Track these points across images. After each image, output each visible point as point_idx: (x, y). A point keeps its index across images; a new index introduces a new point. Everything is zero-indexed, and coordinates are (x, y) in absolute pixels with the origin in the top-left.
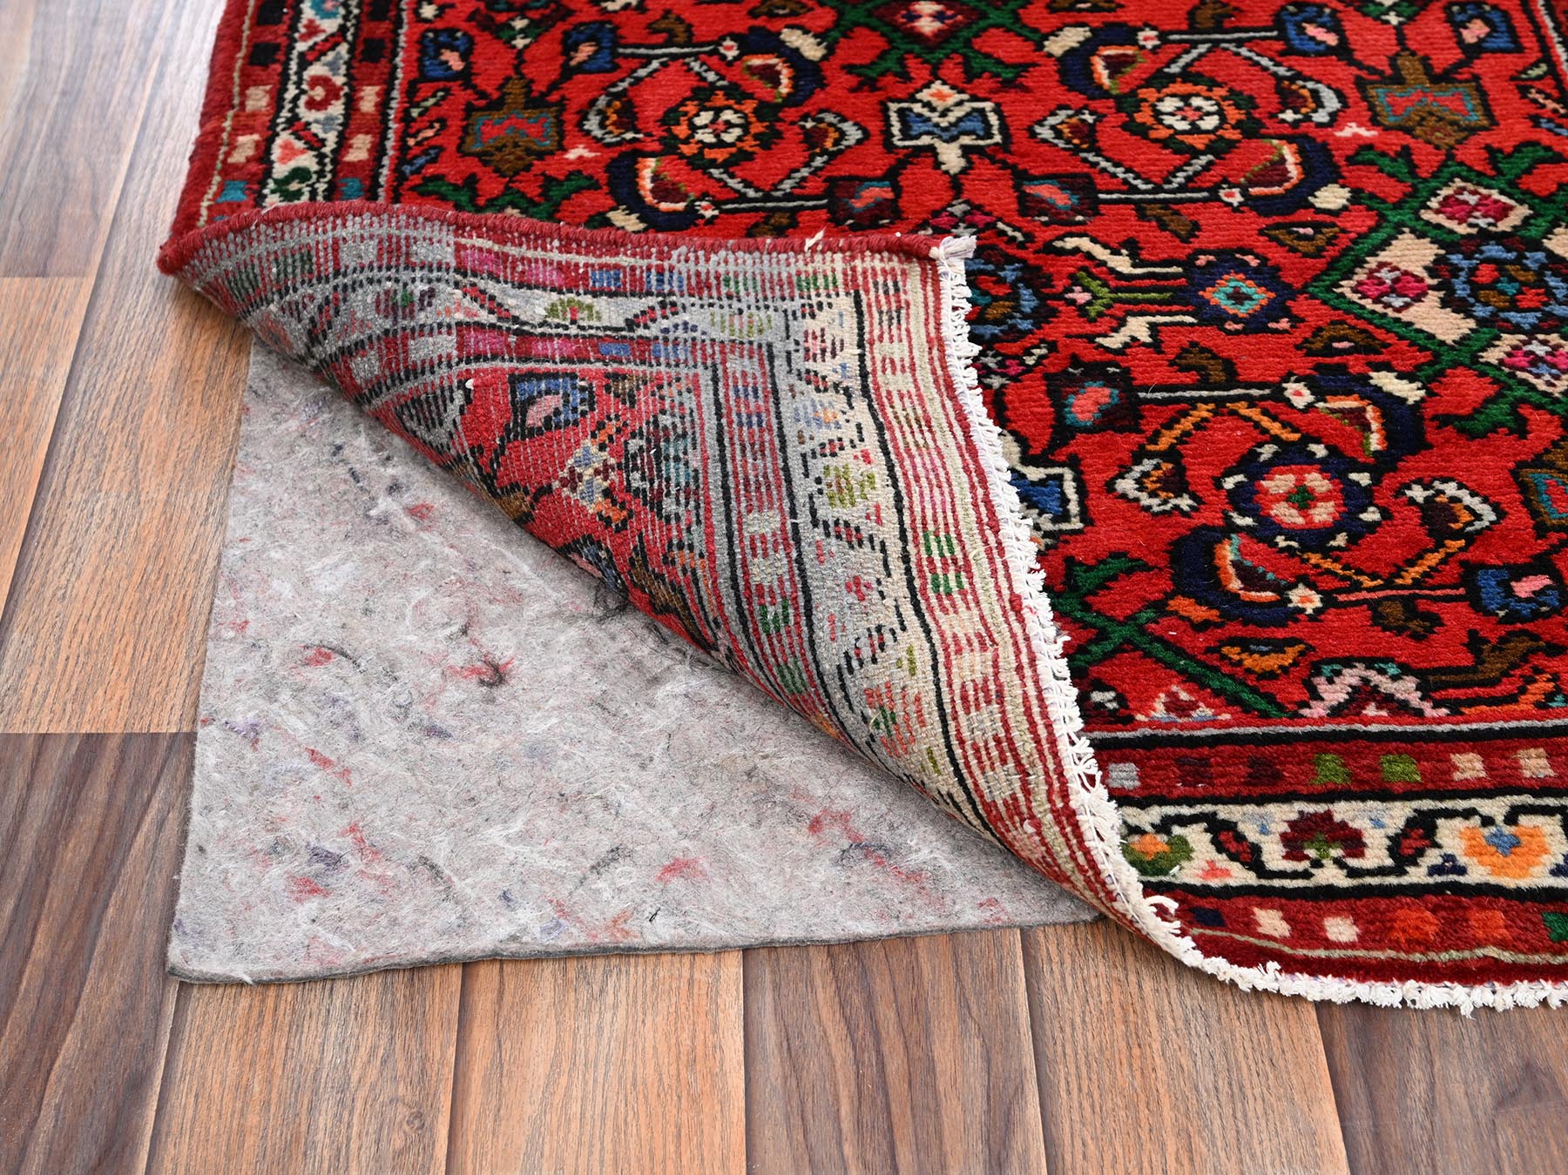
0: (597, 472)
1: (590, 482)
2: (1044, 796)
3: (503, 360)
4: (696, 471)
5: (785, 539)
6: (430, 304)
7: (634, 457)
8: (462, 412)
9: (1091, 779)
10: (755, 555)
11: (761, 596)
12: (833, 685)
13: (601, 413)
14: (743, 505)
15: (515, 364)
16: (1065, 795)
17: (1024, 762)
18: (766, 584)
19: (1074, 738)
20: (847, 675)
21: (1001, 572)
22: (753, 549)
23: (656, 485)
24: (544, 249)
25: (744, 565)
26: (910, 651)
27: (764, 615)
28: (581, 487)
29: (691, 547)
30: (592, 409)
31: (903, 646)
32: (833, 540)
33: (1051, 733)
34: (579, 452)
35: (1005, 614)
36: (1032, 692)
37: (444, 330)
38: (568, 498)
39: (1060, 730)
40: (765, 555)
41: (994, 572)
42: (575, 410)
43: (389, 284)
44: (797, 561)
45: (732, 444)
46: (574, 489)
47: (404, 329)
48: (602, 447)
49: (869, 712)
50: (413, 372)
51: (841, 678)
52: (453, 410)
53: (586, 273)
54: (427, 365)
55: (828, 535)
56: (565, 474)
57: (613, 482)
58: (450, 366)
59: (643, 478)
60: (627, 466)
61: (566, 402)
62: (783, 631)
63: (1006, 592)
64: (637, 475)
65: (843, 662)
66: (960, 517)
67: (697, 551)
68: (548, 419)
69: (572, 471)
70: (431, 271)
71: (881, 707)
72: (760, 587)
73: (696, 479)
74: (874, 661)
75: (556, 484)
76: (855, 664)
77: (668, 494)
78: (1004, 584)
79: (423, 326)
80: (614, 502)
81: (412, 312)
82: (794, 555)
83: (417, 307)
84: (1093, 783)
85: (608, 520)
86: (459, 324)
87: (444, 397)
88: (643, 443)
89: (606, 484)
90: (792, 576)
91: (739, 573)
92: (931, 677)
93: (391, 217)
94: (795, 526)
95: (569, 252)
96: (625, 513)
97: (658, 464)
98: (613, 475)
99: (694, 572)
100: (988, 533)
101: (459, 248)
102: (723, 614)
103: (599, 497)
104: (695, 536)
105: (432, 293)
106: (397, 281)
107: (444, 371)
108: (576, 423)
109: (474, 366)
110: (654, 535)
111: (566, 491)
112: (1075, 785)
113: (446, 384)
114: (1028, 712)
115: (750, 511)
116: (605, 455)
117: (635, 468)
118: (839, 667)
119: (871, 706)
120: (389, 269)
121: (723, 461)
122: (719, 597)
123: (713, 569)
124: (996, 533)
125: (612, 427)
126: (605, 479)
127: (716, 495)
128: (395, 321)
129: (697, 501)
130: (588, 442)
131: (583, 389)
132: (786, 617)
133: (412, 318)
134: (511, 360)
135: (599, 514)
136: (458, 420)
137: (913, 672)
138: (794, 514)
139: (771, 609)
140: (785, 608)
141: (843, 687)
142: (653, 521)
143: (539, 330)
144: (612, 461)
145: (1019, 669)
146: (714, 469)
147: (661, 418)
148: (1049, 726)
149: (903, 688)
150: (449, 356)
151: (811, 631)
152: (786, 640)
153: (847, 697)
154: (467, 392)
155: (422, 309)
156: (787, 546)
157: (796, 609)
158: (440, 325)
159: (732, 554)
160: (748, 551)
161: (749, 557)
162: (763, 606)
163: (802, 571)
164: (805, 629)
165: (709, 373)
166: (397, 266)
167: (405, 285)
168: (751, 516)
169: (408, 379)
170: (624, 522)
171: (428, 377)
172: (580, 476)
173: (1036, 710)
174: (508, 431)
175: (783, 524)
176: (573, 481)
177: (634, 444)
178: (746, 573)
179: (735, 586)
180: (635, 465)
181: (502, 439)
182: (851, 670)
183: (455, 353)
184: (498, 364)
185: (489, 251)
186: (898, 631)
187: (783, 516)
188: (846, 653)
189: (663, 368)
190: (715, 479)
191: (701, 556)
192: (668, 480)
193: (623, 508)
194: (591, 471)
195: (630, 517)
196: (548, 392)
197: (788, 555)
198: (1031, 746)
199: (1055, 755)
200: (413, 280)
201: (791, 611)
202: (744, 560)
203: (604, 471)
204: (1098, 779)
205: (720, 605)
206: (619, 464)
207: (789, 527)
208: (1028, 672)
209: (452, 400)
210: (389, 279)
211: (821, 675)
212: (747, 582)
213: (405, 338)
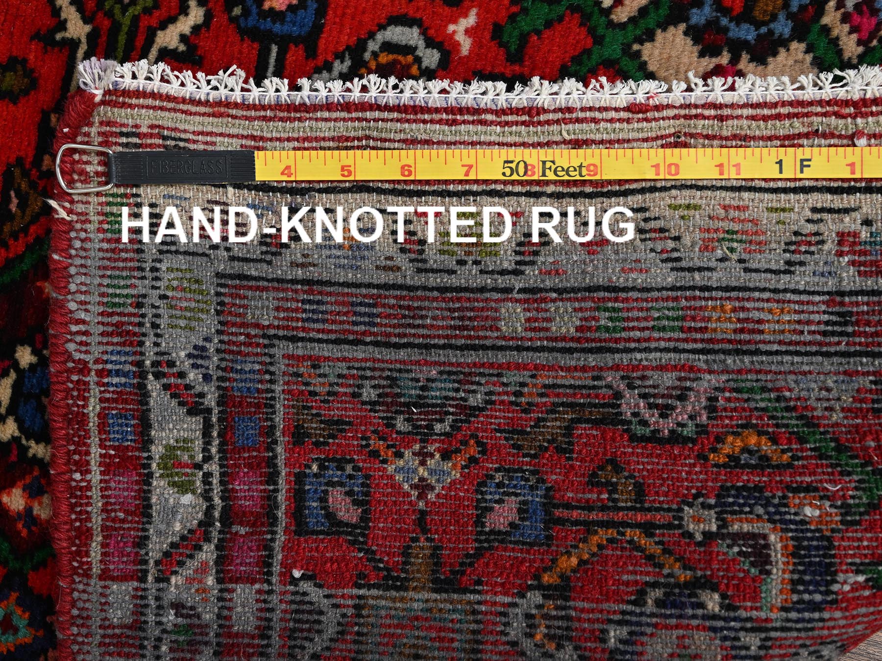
0: (423, 463)
1: (432, 472)
2: (841, 122)
3: (273, 540)
4: (441, 373)
5: (536, 301)
6: (192, 608)
7: (416, 427)
8: (320, 586)
9: (837, 79)
10: (547, 329)
11: (589, 329)
12: (686, 279)
13: (360, 453)
14: (489, 333)
15: (280, 529)
16: (846, 103)
17: (806, 130)
18: (578, 323)
19: (797, 85)
20: (683, 264)
21: (597, 115)
22: (541, 329)
23: (451, 410)
24: (89, 488)
25: (556, 339)
26: (676, 208)
27: (607, 329)
28: (433, 481)
29: (523, 385)
30: (352, 461)
31: (667, 213)
32: (541, 259)
33: (791, 104)
34: (399, 478)
35: (647, 120)
36: (747, 112)
37: (227, 595)
38: (438, 496)
39: (789, 94)
40: (549, 320)
41: (595, 121)
42: (350, 477)
43: (164, 648)
44: (559, 294)
45: (405, 335)
46: (433, 488)
47: (217, 635)
48: (399, 455)
49: (719, 253)
50: (264, 631)
51: (682, 269)
52: (315, 594)
53: (114, 448)
54: (263, 615)
55: (533, 263)
56: (415, 493)
57: (438, 450)
58: (270, 592)
59: (442, 421)
60: (425, 434)
61: (341, 484)
62: (625, 315)
63: (623, 115)
64: (438, 427)
65: (670, 265)
66: (518, 139)
67: (529, 380)
68: (355, 503)
69: (414, 487)
70: (146, 606)
71: (720, 240)
72: (578, 329)
73: (449, 373)
74: (677, 239)
75: (421, 504)
76: (675, 255)
77: (465, 400)
78: (612, 114)
79: (219, 616)
80: (458, 451)
81: (200, 626)
82: (554, 295)
83: (196, 621)
84: (842, 78)
85: (472, 460)
86: (219, 581)
87: (301, 602)
88: (401, 418)
89: (437, 456)
90: (577, 299)
91: (560, 345)
92: (709, 193)
93: (75, 642)
94: (521, 291)
95: (88, 463)
96: (472, 442)
97: (429, 405)
98: (431, 448)
99: (545, 386)
100: (542, 118)
101: (105, 575)
102: (593, 368)
103: (447, 466)
104: (511, 379)
105: (178, 606)
106: (159, 639)
107: (275, 598)
108: (367, 477)
109: (276, 569)
110: (499, 417)
111: (431, 496)
112: (841, 93)
113: (289, 597)
114: (765, 118)
115: (498, 329)
116: (407, 454)
117: (430, 427)
118: (672, 269)
119: (713, 249)
120: (142, 647)
121: (427, 347)
122: (576, 369)
123: (551, 368)
124: (545, 111)
125: (375, 443)
126: (432, 456)
127: (472, 357)
128: (206, 643)
129: (476, 374)
130: (391, 469)
131: (322, 467)
132: (614, 310)
133: (207, 626)
134: (274, 533)
135: (463, 467)
136: (327, 592)
137: (696, 207)
138: (508, 290)
139: (602, 322)
140: (606, 309)
141: (690, 270)
142: (487, 416)
143: (217, 501)
144: (417, 447)
145: (721, 118)
146: (440, 356)
147: (365, 397)
148: (784, 104)
149: (710, 217)
150: (259, 592)
151: (633, 289)
152: (635, 314)
153: (700, 269)
154: (303, 577)
155: (199, 617)
156: (544, 300)
157: (609, 300)
158: (220, 599)
159: (542, 349)
160: (542, 334)
161: (548, 334)
162: (598, 328)
163: (573, 290)
164: (630, 294)
165: (282, 344)
166: (141, 639)
167: (164, 631)
168: (504, 328)
169: (269, 637)
170: (479, 443)
171: (277, 616)
172: (422, 479)
173: (766, 112)
174: (355, 542)
175: (517, 301)
176: (423, 487)
177: (401, 424)
178: (564, 339)
179: (570, 351)
180: (427, 427)
181: (360, 550)
182: (678, 259)
183: (257, 586)
184: (277, 545)
185: (103, 545)
186: (647, 215)
187: (508, 300)
188: (662, 261)
189: (278, 388)
190: (454, 357)
191: (533, 376)
192: (446, 398)
193: (465, 443)
194: (421, 470)
195: (477, 437)
196: (323, 500)
197: (554, 301)
198: (796, 122)
199: (811, 103)
200: (159, 623)
201: (610, 305)
202: (548, 339)
203: (423, 456)
204: (838, 72)
205: (584, 369)
206: (422, 441)
207: (521, 296)
208: (727, 112)
209: (305, 594)
210: (157, 648)
211: (673, 288)
212: (572, 339)
213: (230, 635)
